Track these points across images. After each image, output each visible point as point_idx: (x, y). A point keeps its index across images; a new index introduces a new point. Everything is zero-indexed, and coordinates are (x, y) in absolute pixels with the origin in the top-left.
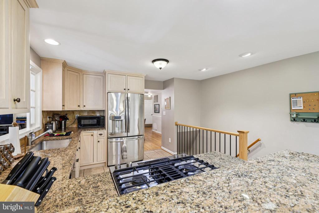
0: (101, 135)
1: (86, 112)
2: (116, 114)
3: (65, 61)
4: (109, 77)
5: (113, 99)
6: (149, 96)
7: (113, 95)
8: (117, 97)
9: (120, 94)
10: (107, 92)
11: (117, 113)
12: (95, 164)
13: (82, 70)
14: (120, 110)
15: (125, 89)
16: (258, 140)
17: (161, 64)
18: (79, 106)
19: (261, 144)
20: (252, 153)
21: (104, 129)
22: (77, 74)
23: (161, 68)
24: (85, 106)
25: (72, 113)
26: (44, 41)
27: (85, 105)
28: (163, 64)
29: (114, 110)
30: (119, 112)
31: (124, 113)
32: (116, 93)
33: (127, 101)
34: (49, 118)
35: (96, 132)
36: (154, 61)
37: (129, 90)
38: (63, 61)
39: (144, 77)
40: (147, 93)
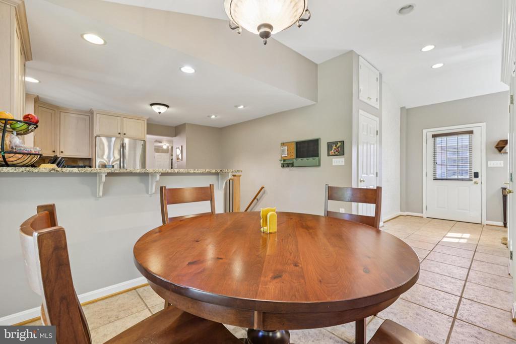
2: (106, 161)
3: (38, 96)
4: (97, 118)
5: (103, 144)
6: (165, 147)
7: (104, 140)
8: (109, 142)
9: (114, 139)
10: (95, 135)
11: (109, 161)
13: (59, 107)
14: (114, 158)
15: (119, 134)
16: (262, 188)
17: (159, 108)
18: (54, 152)
19: (265, 191)
20: (259, 202)
22: (51, 111)
23: (160, 113)
24: (62, 152)
28: (163, 109)
29: (105, 157)
30: (112, 160)
31: (118, 163)
32: (109, 138)
33: (122, 150)
36: (152, 105)
37: (125, 134)
38: (36, 96)
39: (146, 121)
40: (160, 142)
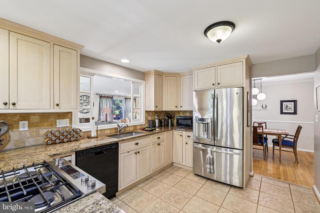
0: (189, 137)
1: (188, 112)
3: (155, 70)
4: (195, 74)
10: (194, 90)
12: (183, 165)
13: (179, 73)
15: (213, 84)
18: (176, 107)
21: (191, 131)
22: (174, 78)
23: (219, 41)
25: (178, 113)
26: (121, 62)
27: (182, 106)
34: (157, 116)
35: (185, 133)
37: (219, 84)
39: (245, 61)
